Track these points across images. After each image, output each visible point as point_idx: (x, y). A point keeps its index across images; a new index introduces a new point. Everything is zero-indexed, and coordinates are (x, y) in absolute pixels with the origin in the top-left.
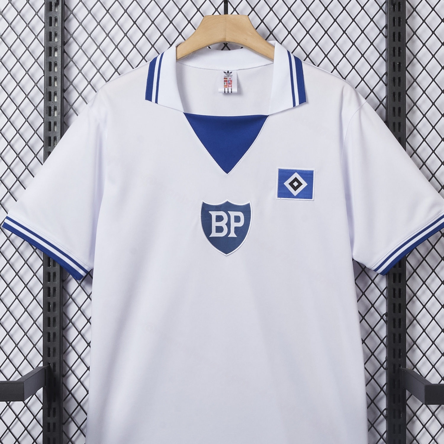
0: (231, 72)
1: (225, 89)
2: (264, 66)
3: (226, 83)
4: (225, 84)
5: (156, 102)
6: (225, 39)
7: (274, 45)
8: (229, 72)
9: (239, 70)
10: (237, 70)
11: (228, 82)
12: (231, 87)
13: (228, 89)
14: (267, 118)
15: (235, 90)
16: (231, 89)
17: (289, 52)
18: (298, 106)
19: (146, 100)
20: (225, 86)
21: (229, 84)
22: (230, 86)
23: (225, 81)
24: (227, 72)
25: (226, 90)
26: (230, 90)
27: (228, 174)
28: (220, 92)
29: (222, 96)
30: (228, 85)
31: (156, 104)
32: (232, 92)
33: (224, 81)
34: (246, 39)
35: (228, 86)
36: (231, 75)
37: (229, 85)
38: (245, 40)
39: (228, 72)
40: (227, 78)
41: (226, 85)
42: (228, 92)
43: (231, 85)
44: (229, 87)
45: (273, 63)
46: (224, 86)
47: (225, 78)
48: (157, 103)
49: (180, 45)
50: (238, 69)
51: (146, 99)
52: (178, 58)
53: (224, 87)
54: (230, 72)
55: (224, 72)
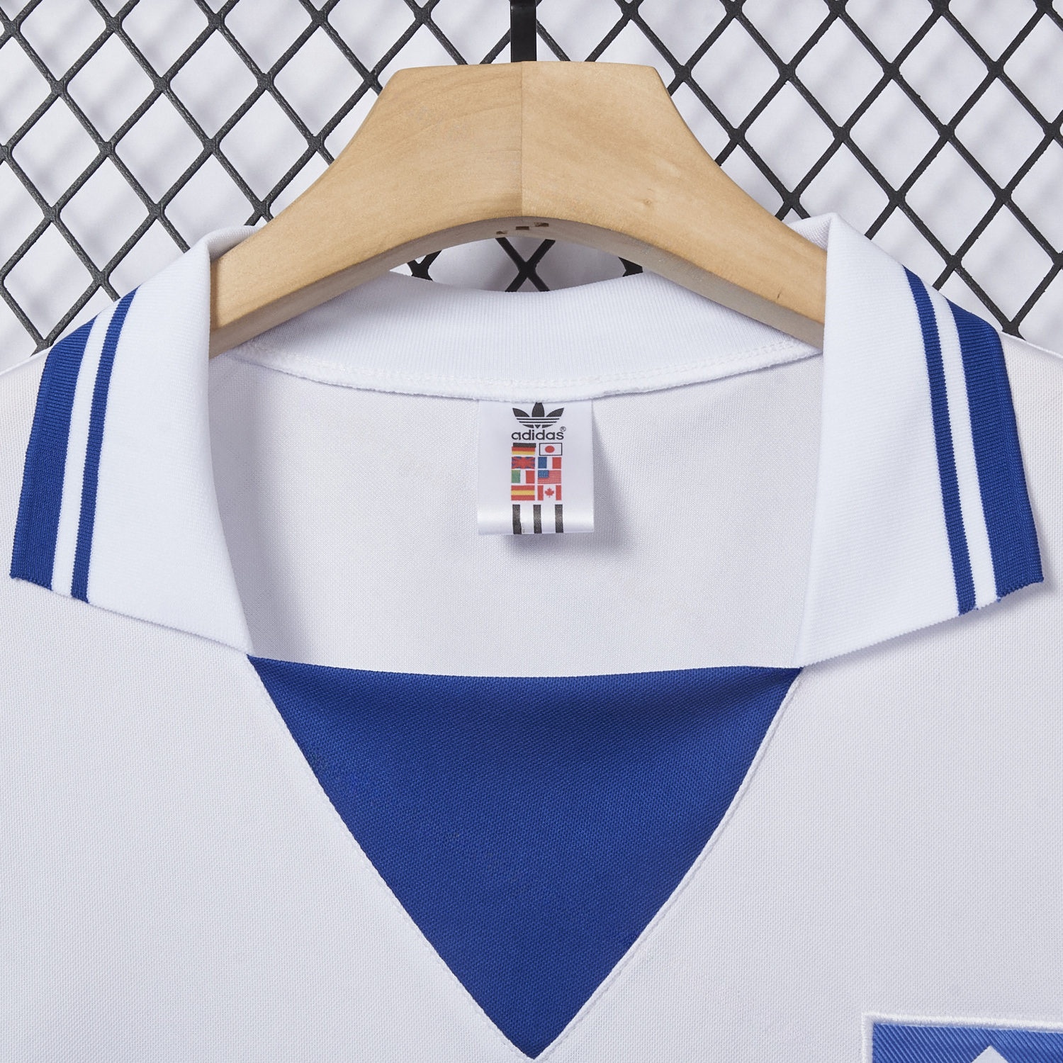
0: (558, 413)
1: (516, 508)
2: (759, 371)
3: (523, 472)
4: (516, 477)
5: (79, 590)
6: (517, 198)
7: (819, 242)
8: (547, 412)
9: (607, 396)
10: (595, 399)
11: (536, 469)
12: (559, 497)
13: (537, 509)
14: (791, 690)
15: (580, 516)
16: (559, 509)
17: (915, 283)
18: (990, 610)
19: (14, 581)
20: (519, 495)
21: (545, 476)
22: (550, 493)
23: (516, 463)
24: (530, 413)
25: (527, 518)
26: (548, 519)
27: (538, 1058)
28: (485, 532)
29: (498, 552)
30: (536, 484)
31: (79, 603)
32: (559, 528)
33: (514, 459)
34: (647, 203)
35: (536, 493)
36: (555, 428)
37: (546, 487)
38: (642, 206)
39: (538, 410)
40: (532, 447)
41: (523, 482)
42: (538, 528)
43: (553, 487)
44: (541, 498)
45: (821, 354)
46: (509, 493)
47: (517, 447)
48: (87, 601)
49: (236, 248)
50: (598, 390)
51: (14, 574)
52: (225, 319)
53: (514, 498)
54: (548, 409)
55: (518, 413)
